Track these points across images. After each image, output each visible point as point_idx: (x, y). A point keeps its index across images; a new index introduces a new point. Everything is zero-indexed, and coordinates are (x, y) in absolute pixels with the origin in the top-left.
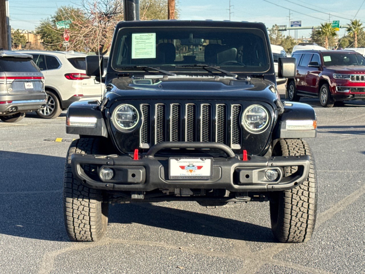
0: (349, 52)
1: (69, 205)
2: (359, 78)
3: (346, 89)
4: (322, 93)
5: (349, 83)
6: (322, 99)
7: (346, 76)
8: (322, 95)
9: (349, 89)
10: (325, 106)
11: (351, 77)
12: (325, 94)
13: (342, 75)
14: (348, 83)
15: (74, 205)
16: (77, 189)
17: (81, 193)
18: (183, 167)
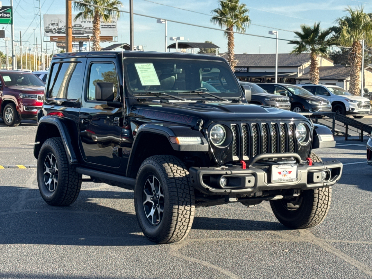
0: (21, 73)
1: (175, 211)
2: (40, 98)
3: (33, 108)
4: (6, 112)
5: (37, 102)
6: (6, 119)
7: (32, 96)
8: (6, 114)
9: (36, 108)
10: (12, 125)
11: (37, 97)
12: (9, 113)
13: (28, 95)
14: (35, 103)
15: (179, 210)
16: (181, 196)
17: (184, 199)
18: (280, 173)
